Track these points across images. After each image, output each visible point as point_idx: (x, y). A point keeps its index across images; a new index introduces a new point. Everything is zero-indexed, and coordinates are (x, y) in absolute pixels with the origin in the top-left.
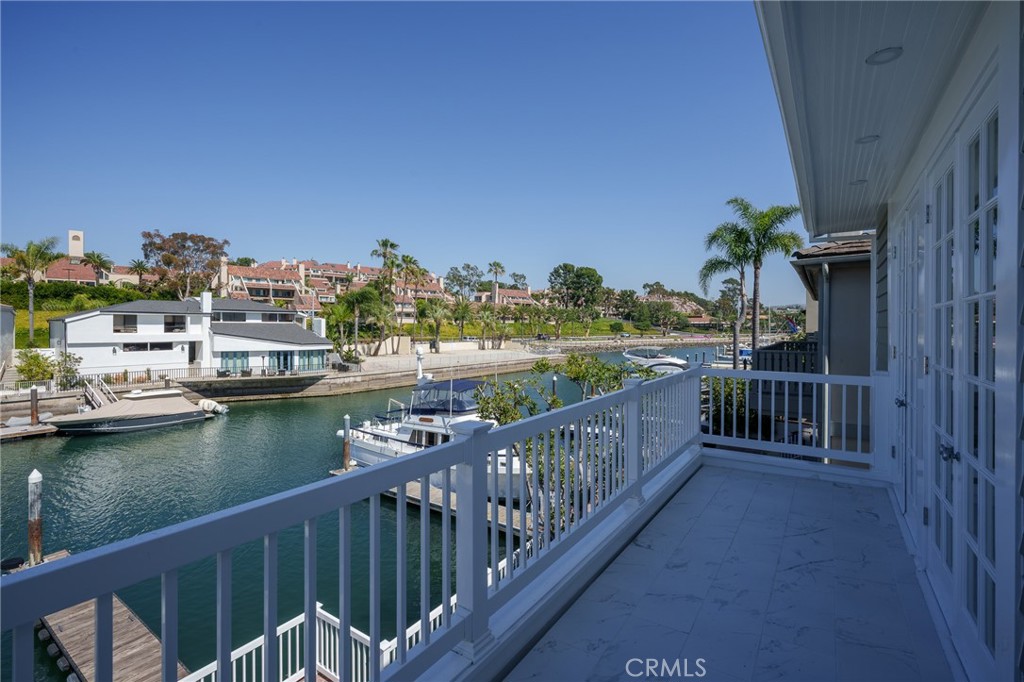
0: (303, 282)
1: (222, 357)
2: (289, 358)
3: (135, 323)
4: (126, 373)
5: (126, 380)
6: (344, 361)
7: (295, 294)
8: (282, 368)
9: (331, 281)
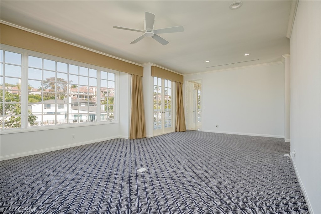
0: (94, 93)
1: (74, 116)
2: (94, 117)
3: (50, 106)
4: (47, 121)
5: (47, 123)
6: (110, 118)
7: (92, 97)
8: (92, 120)
9: (103, 93)
